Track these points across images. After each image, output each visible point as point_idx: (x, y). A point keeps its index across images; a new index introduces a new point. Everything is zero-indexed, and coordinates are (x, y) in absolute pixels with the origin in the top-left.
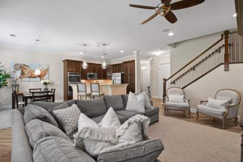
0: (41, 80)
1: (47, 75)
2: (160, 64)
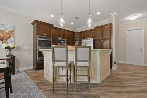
0: (3, 43)
1: (12, 38)
2: (128, 31)
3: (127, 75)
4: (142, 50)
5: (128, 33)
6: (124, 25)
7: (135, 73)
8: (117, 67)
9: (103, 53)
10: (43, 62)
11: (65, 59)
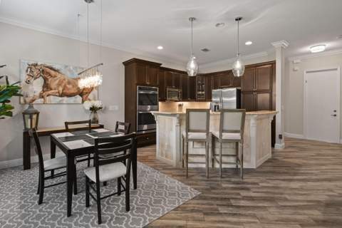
0: (83, 101)
2: (307, 72)
3: (303, 158)
4: (335, 111)
5: (307, 76)
6: (299, 61)
7: (319, 155)
8: (283, 144)
9: (261, 119)
10: (155, 132)
11: (205, 128)
